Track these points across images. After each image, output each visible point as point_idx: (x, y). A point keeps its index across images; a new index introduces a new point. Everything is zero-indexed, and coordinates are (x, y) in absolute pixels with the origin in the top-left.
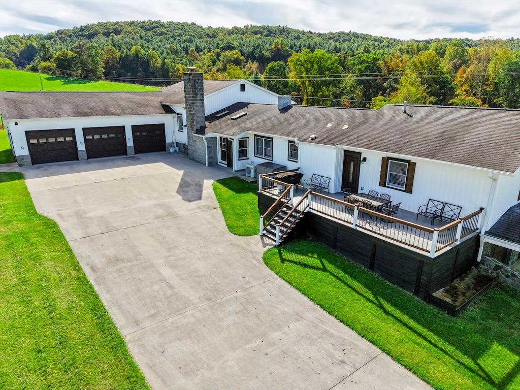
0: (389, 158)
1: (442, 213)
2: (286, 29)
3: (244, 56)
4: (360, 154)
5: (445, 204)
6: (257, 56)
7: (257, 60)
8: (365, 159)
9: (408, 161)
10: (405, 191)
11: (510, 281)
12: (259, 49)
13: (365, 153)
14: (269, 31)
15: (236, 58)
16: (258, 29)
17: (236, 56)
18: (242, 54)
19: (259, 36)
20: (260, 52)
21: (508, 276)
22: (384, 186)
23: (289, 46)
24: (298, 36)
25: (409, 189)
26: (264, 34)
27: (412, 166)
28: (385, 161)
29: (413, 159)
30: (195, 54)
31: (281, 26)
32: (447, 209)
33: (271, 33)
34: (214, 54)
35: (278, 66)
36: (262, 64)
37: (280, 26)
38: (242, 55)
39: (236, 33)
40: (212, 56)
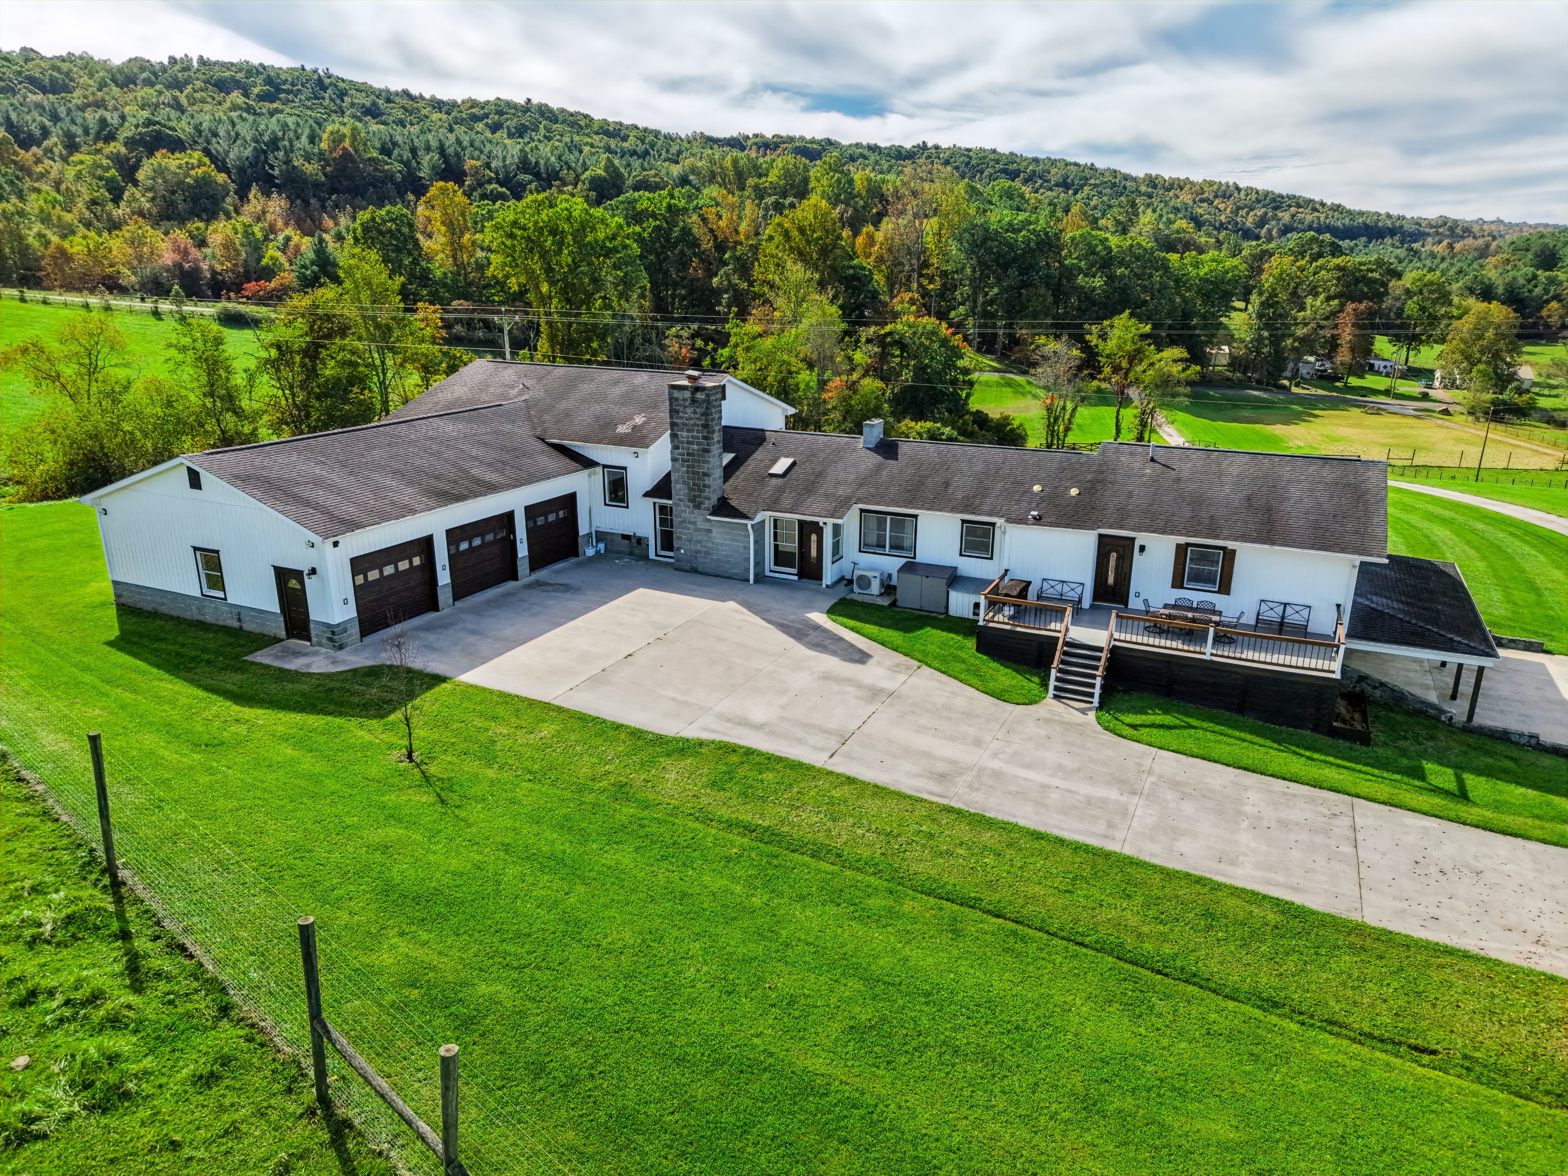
0: (1188, 545)
1: (1283, 617)
2: (327, 81)
3: (227, 171)
4: (1133, 540)
5: (1285, 605)
6: (276, 172)
7: (280, 189)
8: (1142, 549)
9: (1224, 549)
10: (1219, 592)
11: (1378, 693)
12: (282, 153)
13: (1141, 538)
14: (269, 81)
15: (203, 178)
16: (227, 74)
17: (200, 171)
18: (217, 166)
19: (236, 97)
20: (288, 162)
21: (1375, 688)
22: (1182, 587)
23: (378, 145)
24: (374, 104)
25: (1225, 588)
26: (256, 90)
27: (1230, 555)
28: (1181, 550)
29: (1230, 545)
30: (16, 154)
31: (308, 68)
32: (1289, 610)
33: (279, 90)
34: (105, 162)
35: (392, 220)
36: (298, 202)
37: (303, 69)
38: (220, 170)
39: (149, 83)
40: (101, 166)
